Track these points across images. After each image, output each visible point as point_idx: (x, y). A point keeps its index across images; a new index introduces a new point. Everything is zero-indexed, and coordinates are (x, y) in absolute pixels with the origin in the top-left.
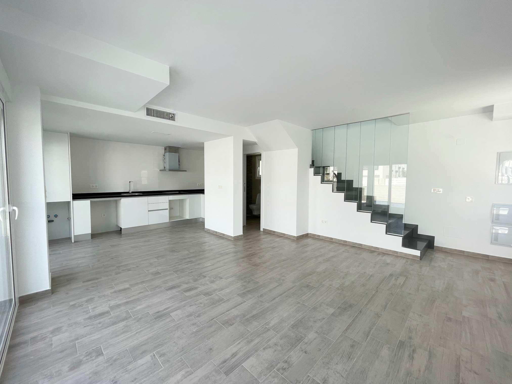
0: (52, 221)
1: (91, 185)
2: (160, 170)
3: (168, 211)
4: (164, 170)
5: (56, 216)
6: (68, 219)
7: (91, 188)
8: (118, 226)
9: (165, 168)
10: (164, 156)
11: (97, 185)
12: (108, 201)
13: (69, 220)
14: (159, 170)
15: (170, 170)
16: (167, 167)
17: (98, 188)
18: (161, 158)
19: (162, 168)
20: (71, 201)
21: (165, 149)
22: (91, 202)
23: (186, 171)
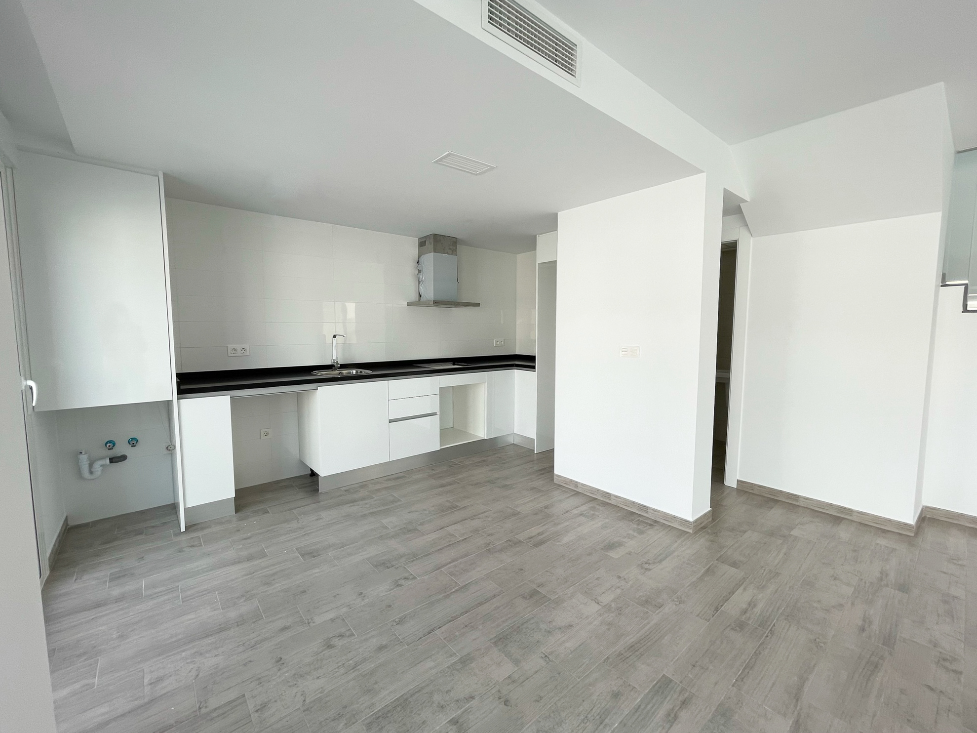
0: (123, 458)
1: (231, 347)
2: (409, 304)
3: (437, 417)
4: (418, 302)
5: (133, 442)
6: (169, 448)
7: (230, 355)
8: (303, 464)
9: (420, 296)
10: (418, 263)
11: (246, 346)
12: (278, 395)
13: (170, 452)
14: (406, 304)
15: (437, 303)
16: (429, 294)
17: (248, 354)
18: (409, 269)
19: (414, 297)
20: (172, 401)
21: (422, 244)
22: (233, 400)
23: (478, 305)
